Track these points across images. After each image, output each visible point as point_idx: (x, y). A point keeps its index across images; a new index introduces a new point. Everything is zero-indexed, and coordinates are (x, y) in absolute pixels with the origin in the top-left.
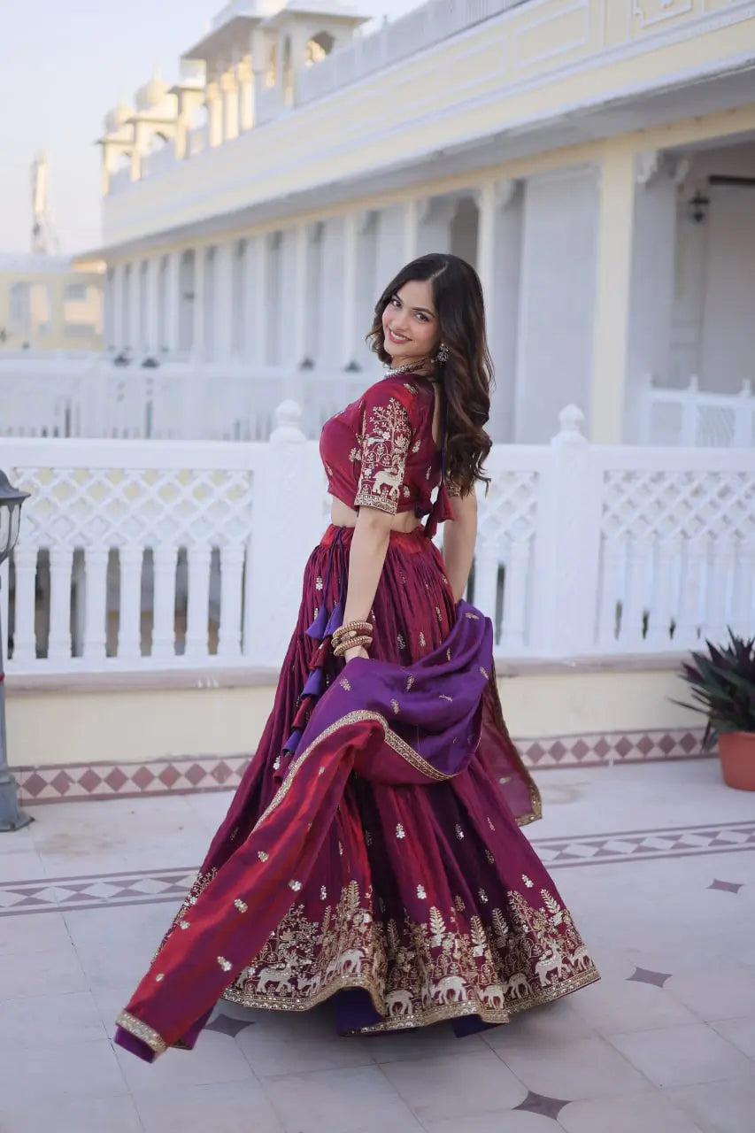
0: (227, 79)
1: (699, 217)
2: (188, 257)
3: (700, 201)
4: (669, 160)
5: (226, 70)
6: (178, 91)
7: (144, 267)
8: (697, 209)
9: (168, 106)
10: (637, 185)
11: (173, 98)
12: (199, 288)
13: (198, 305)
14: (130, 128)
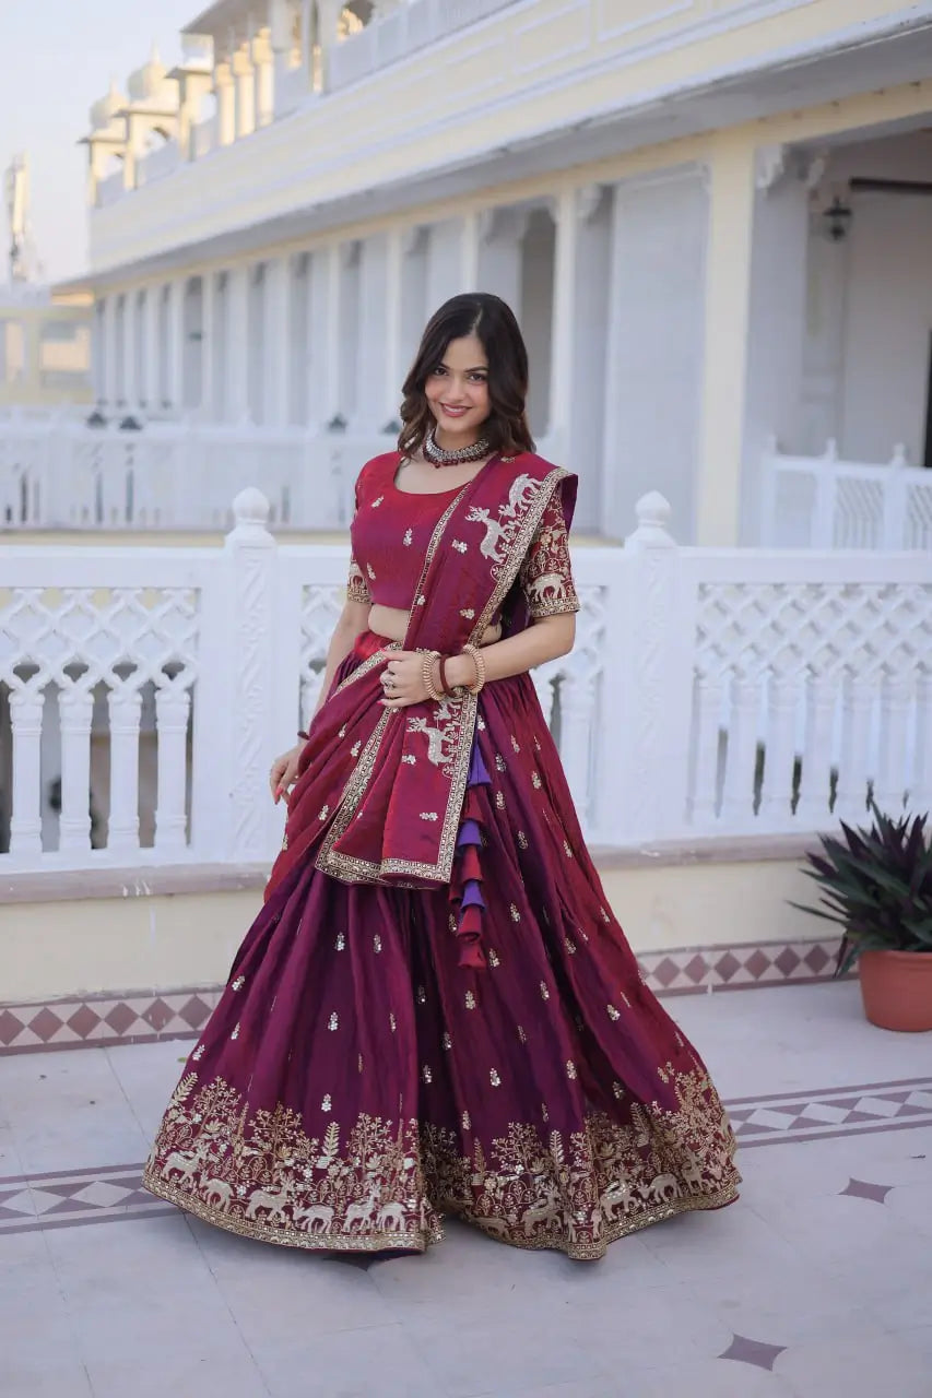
0: (240, 59)
1: (837, 232)
2: (195, 286)
3: (838, 211)
4: (798, 158)
5: (238, 48)
6: (179, 75)
7: (141, 298)
8: (835, 222)
9: (167, 94)
10: (757, 192)
11: (174, 84)
12: (208, 324)
13: (208, 344)
14: (121, 123)
